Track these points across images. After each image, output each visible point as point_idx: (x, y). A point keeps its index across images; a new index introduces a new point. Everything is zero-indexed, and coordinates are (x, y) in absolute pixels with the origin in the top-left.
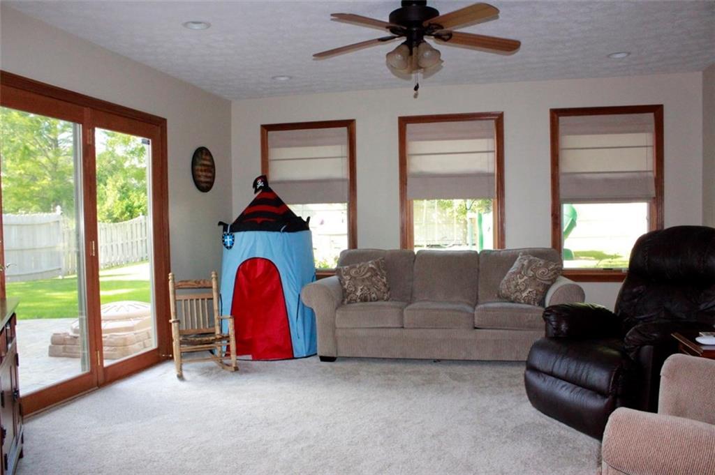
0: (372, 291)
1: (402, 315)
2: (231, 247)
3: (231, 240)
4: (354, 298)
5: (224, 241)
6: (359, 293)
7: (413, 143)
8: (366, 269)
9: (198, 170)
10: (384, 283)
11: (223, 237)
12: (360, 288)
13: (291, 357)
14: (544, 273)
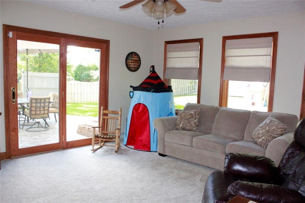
0: (187, 125)
1: (192, 141)
2: (132, 97)
3: (133, 94)
4: (178, 128)
5: (130, 94)
6: (181, 126)
7: (229, 50)
8: (189, 114)
9: (129, 62)
10: (195, 122)
11: (130, 93)
12: (182, 123)
13: (149, 151)
14: (274, 129)
